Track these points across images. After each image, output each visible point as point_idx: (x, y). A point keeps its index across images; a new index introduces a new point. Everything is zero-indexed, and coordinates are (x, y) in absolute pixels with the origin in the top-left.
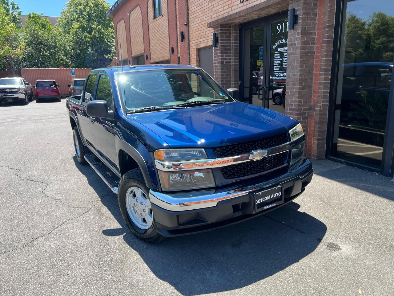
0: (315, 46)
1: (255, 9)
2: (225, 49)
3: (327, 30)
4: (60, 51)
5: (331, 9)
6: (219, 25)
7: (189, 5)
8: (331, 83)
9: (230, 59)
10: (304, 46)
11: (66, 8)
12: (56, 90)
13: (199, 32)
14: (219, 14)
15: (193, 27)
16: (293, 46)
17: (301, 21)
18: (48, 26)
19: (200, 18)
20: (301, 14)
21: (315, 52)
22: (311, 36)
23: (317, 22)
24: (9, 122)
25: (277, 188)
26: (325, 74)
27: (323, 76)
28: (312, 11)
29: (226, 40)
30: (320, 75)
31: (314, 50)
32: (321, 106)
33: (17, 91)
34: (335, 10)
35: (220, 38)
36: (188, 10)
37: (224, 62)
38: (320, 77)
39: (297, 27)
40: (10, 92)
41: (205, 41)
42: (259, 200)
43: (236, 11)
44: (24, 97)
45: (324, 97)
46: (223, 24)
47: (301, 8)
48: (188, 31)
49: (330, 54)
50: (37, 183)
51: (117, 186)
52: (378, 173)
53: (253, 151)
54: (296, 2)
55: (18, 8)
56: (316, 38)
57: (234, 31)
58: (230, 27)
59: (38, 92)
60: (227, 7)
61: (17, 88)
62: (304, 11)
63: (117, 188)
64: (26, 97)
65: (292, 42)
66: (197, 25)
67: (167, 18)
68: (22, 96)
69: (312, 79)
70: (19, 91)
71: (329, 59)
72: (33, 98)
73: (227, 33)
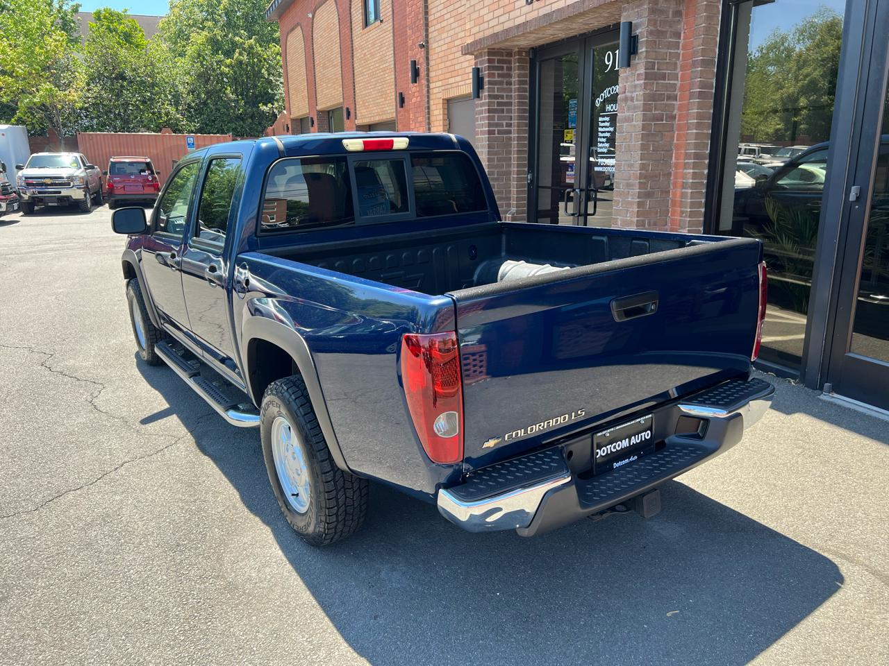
0: (675, 103)
2: (499, 104)
3: (700, 69)
4: (163, 95)
5: (710, 24)
6: (486, 50)
7: (429, 1)
8: (708, 184)
9: (509, 125)
10: (650, 104)
12: (152, 181)
13: (449, 63)
14: (486, 25)
15: (438, 50)
16: (629, 103)
17: (644, 49)
18: (138, 38)
19: (452, 32)
20: (646, 34)
21: (677, 116)
22: (667, 82)
23: (681, 51)
24: (46, 251)
26: (695, 166)
27: (691, 169)
28: (671, 27)
29: (501, 83)
30: (686, 166)
31: (674, 113)
33: (66, 182)
34: (718, 24)
35: (486, 79)
36: (426, 13)
37: (496, 132)
38: (685, 171)
39: (636, 61)
40: (52, 184)
41: (460, 84)
43: (518, 22)
44: (83, 197)
45: (692, 214)
46: (494, 49)
47: (645, 20)
48: (427, 59)
49: (706, 121)
50: (83, 383)
52: (796, 380)
54: (636, 8)
56: (678, 85)
57: (518, 64)
58: (510, 54)
59: (112, 185)
60: (501, 11)
61: (65, 176)
62: (651, 28)
64: (88, 196)
65: (627, 93)
66: (445, 47)
67: (391, 27)
68: (78, 194)
69: (670, 174)
70: (72, 184)
71: (705, 131)
72: (103, 198)
73: (502, 68)
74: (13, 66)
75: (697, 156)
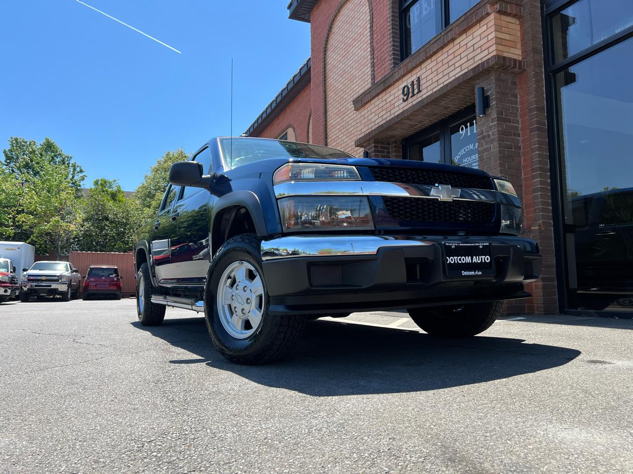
0: (519, 138)
1: (425, 102)
4: (132, 230)
5: (538, 85)
6: (373, 140)
7: (328, 131)
8: (552, 189)
10: (503, 137)
11: (150, 174)
12: (116, 281)
14: (373, 124)
16: (487, 139)
17: (494, 103)
18: (120, 197)
20: (495, 93)
21: (522, 148)
22: (512, 124)
23: (519, 106)
25: (483, 246)
26: (541, 176)
27: (538, 178)
28: (510, 91)
30: (534, 177)
31: (519, 145)
32: (540, 223)
33: (57, 279)
34: (543, 87)
36: (326, 138)
38: (534, 180)
39: (490, 111)
40: (46, 280)
42: (451, 257)
43: (396, 114)
44: (66, 290)
45: (543, 210)
46: (378, 139)
47: (493, 86)
49: (544, 146)
51: (202, 299)
53: (437, 185)
54: (485, 80)
55: (81, 171)
56: (520, 127)
57: (394, 149)
58: (388, 144)
59: (88, 284)
60: (384, 112)
61: (57, 275)
62: (498, 90)
63: (203, 302)
64: (69, 290)
65: (484, 134)
68: (63, 288)
69: (521, 186)
70: (60, 281)
71: (545, 153)
72: (79, 295)
73: (384, 152)
74: (36, 207)
75: (541, 169)
